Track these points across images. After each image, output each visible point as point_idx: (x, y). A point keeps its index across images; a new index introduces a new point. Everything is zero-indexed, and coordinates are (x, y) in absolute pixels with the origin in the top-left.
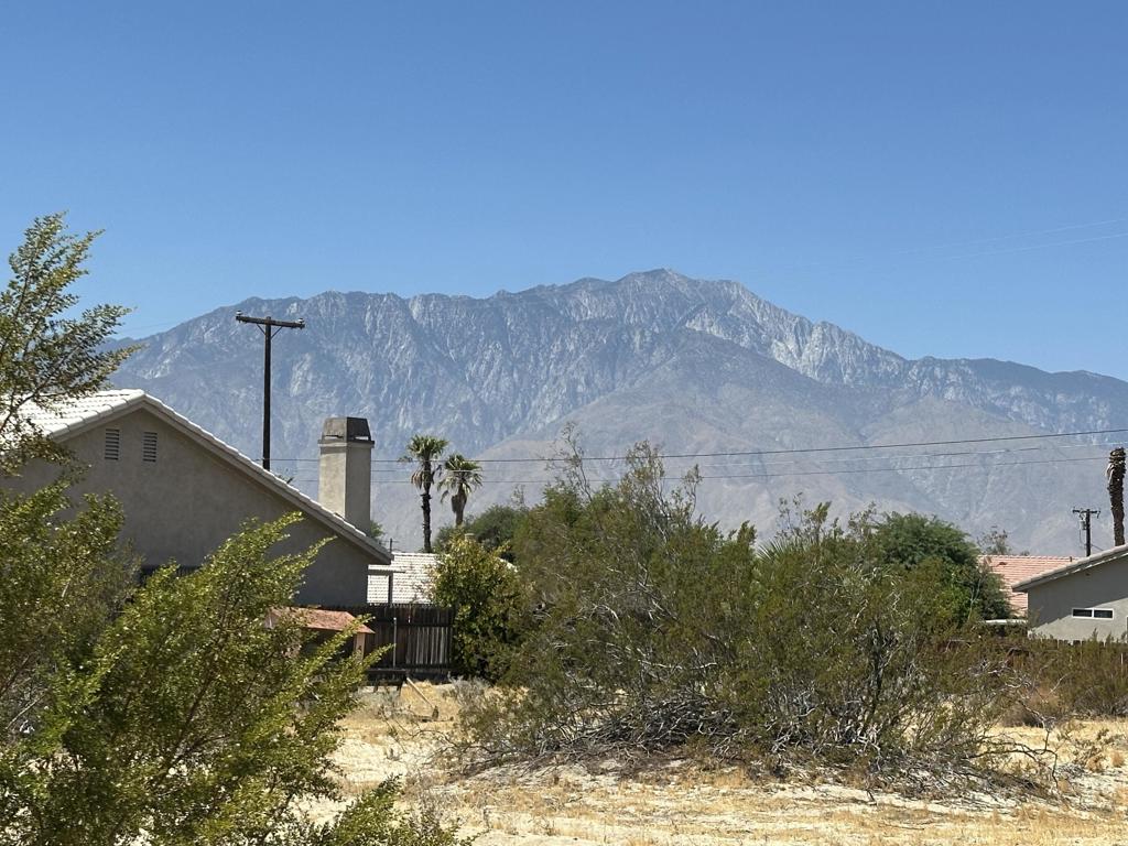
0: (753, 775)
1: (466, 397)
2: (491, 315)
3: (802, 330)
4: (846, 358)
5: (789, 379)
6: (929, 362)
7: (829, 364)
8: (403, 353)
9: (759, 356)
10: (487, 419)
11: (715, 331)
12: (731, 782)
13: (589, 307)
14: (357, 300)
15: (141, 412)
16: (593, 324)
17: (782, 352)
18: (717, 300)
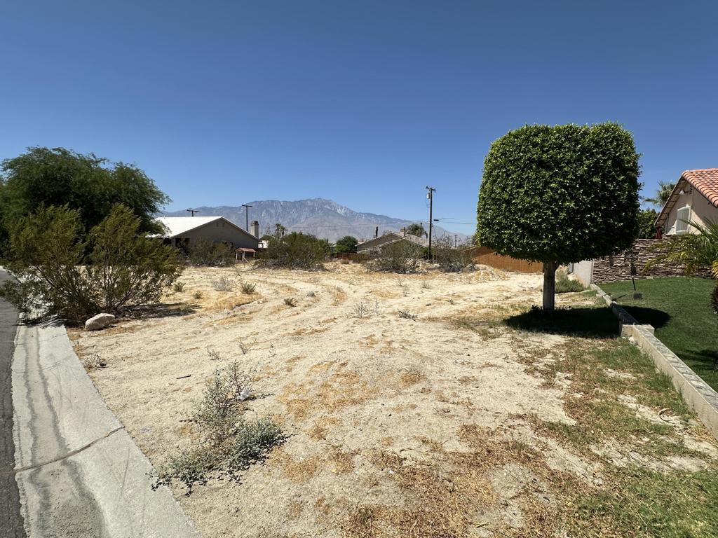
0: (290, 269)
1: (290, 217)
2: (294, 204)
3: (342, 208)
4: (348, 212)
5: (340, 215)
6: (360, 213)
7: (345, 213)
8: (280, 210)
9: (335, 211)
10: (293, 220)
11: (329, 208)
12: (287, 270)
13: (309, 203)
14: (272, 201)
15: (222, 220)
16: (310, 206)
17: (339, 211)
18: (329, 203)
